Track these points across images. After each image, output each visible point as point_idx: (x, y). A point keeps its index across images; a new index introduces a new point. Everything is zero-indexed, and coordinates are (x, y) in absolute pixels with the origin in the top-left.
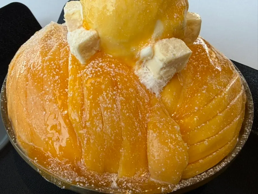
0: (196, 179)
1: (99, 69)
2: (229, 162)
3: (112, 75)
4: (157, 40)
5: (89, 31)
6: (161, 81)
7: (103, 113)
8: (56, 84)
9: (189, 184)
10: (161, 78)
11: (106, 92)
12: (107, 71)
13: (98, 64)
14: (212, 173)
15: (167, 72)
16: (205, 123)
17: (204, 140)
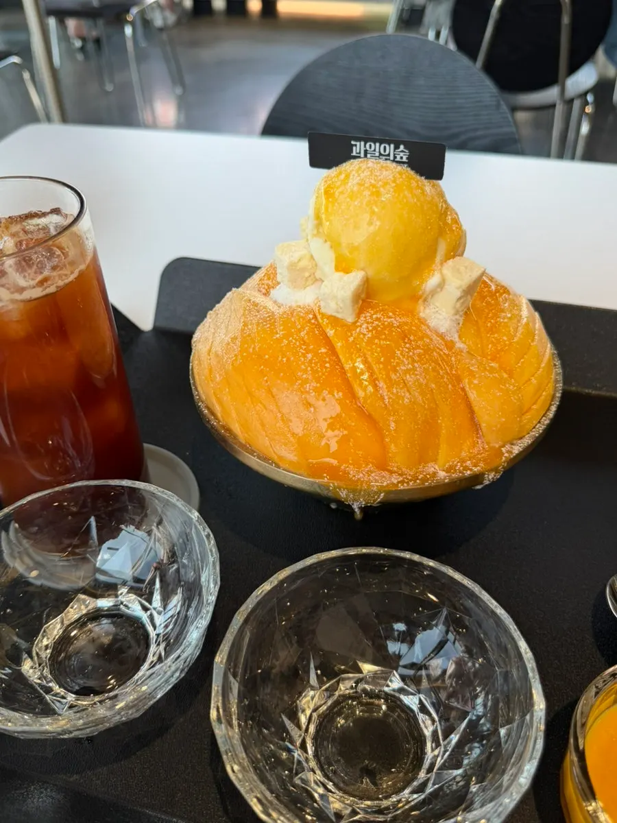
0: (533, 433)
1: (377, 323)
2: (558, 403)
3: (395, 325)
4: (442, 264)
5: (353, 274)
6: (457, 317)
7: (405, 378)
8: (313, 365)
9: (530, 442)
10: (457, 313)
11: (399, 350)
12: (389, 323)
13: (371, 317)
14: (547, 422)
15: (463, 303)
16: (523, 358)
17: (530, 380)
